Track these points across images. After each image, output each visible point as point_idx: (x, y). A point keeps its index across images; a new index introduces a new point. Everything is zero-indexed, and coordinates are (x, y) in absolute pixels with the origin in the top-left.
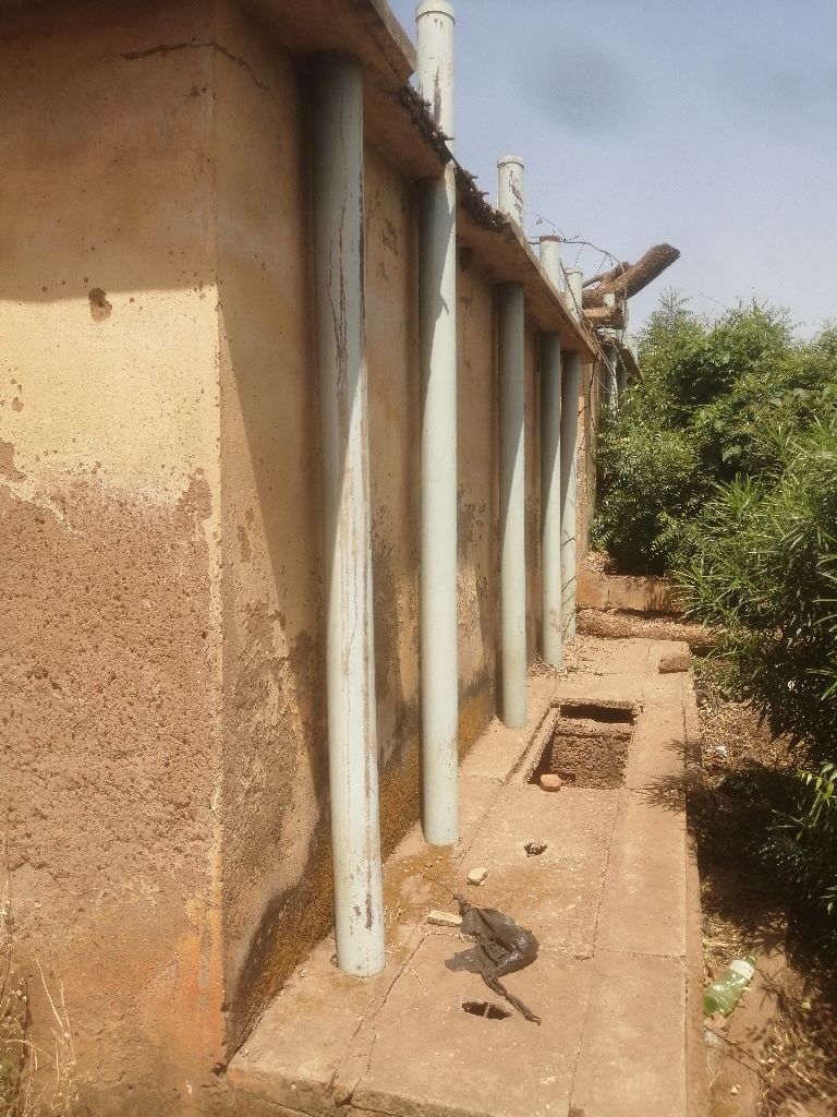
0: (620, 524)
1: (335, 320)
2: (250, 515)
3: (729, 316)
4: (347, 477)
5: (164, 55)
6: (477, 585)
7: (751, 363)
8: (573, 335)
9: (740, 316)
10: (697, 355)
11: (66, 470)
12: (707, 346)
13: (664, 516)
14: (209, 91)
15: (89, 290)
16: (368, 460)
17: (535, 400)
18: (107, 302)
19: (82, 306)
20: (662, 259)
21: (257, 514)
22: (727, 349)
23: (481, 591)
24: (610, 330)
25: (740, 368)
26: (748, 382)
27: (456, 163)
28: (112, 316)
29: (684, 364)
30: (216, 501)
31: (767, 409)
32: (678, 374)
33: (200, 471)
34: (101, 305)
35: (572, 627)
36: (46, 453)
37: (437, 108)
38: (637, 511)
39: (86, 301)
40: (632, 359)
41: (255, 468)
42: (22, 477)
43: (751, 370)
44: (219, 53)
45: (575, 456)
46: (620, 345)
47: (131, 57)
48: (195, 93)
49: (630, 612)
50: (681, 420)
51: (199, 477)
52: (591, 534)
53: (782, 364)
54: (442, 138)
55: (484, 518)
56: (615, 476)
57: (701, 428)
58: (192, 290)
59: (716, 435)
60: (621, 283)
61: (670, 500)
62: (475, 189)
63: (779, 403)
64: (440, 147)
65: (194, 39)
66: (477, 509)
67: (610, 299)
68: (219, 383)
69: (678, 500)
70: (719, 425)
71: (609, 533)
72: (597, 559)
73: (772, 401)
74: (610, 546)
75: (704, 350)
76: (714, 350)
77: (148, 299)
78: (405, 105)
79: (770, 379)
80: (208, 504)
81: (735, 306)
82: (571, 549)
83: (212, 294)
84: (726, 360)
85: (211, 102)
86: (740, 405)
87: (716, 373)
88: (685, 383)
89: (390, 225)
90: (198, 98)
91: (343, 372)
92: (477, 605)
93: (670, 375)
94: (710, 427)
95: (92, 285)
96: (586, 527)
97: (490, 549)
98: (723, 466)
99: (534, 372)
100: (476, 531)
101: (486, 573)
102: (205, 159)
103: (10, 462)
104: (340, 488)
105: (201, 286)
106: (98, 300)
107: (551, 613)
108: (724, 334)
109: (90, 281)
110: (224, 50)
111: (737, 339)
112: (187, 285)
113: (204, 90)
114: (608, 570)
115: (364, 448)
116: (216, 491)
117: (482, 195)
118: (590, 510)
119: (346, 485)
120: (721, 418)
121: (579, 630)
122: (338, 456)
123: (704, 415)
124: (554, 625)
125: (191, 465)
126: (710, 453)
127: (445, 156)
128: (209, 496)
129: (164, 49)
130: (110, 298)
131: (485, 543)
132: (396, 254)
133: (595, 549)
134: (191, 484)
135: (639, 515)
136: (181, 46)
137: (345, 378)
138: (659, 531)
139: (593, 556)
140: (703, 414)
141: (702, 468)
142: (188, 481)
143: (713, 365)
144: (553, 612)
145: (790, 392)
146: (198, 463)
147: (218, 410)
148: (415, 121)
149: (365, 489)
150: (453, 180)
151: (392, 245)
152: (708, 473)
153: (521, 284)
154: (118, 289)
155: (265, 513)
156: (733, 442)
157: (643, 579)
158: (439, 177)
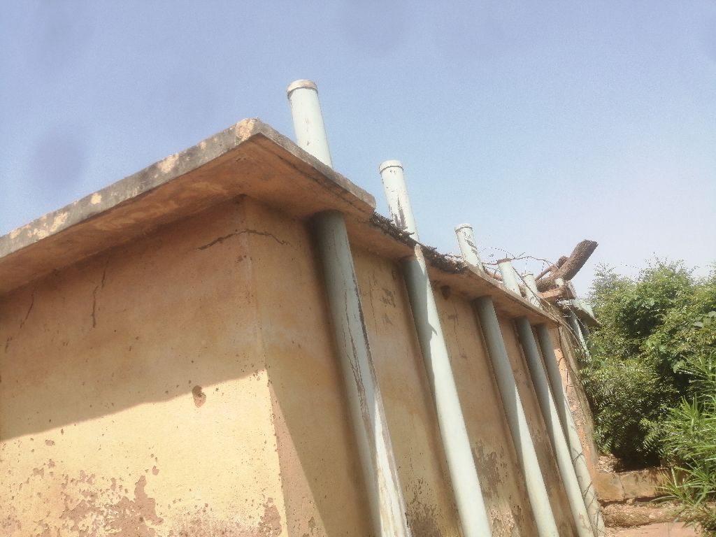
0: (615, 432)
1: (353, 367)
2: (312, 523)
3: (644, 275)
4: (380, 474)
5: (221, 243)
6: (513, 514)
7: (672, 301)
8: (537, 315)
9: (652, 273)
10: (631, 303)
11: (187, 511)
12: (636, 297)
13: (645, 422)
14: (248, 257)
15: (192, 387)
16: (393, 460)
17: (523, 363)
18: (203, 394)
19: (189, 398)
20: (586, 250)
21: (318, 521)
22: (651, 295)
23: (517, 518)
24: (565, 301)
25: (664, 306)
26: (673, 315)
27: (420, 244)
28: (207, 402)
29: (624, 311)
30: (283, 521)
31: (693, 331)
32: (623, 319)
33: (270, 500)
34: (200, 396)
35: (601, 523)
36: (174, 502)
37: (402, 217)
38: (624, 421)
39: (191, 395)
40: (588, 315)
41: (311, 486)
42: (161, 521)
43: (673, 306)
44: (252, 234)
45: (565, 395)
46: (575, 309)
47: (203, 248)
48: (240, 259)
49: (644, 500)
50: (635, 350)
51: (270, 505)
52: (595, 442)
53: (692, 297)
54: (407, 235)
55: (506, 460)
56: (600, 399)
57: (651, 353)
58: (252, 377)
59: (665, 356)
60: (564, 270)
61: (646, 409)
62: (438, 255)
63: (701, 325)
64: (406, 240)
65: (236, 231)
66: (498, 456)
67: (560, 282)
68: (275, 435)
69: (651, 407)
70: (663, 348)
71: (610, 441)
72: (607, 462)
73: (696, 324)
74: (613, 450)
75: (634, 300)
76: (641, 298)
77: (227, 387)
78: (376, 225)
79: (687, 309)
80: (278, 523)
81: (645, 267)
82: (582, 463)
83: (264, 376)
84: (652, 303)
85: (250, 262)
86: (673, 332)
87: (648, 314)
88: (630, 323)
89: (386, 291)
90: (242, 262)
91: (364, 402)
92: (517, 531)
93: (616, 321)
94: (657, 350)
95: (194, 384)
96: (591, 439)
97: (517, 482)
98: (676, 376)
99: (517, 345)
100: (502, 472)
101: (518, 502)
102: (250, 295)
103: (153, 512)
104: (377, 485)
105: (257, 372)
106: (197, 392)
107: (580, 518)
108: (645, 287)
109: (192, 382)
110: (254, 232)
111: (656, 288)
112: (248, 374)
113: (245, 257)
114: (617, 469)
115: (388, 451)
116: (282, 513)
117: (443, 256)
118: (590, 425)
119: (380, 481)
120: (662, 343)
121: (607, 524)
122: (370, 460)
123: (650, 343)
124: (585, 527)
125: (264, 496)
126: (664, 368)
127: (412, 244)
128: (278, 518)
129: (220, 240)
130: (204, 390)
131: (511, 479)
132: (395, 306)
133: (603, 454)
134: (266, 511)
135: (627, 424)
136: (229, 236)
137: (366, 404)
138: (646, 432)
139: (603, 461)
140: (648, 343)
141: (661, 381)
142: (264, 509)
143: (644, 308)
144: (581, 517)
145: (707, 316)
146: (268, 494)
147: (276, 453)
148: (386, 232)
149: (394, 481)
150: (422, 254)
151: (391, 302)
152: (668, 383)
153: (489, 297)
154: (208, 384)
155: (323, 517)
156: (678, 358)
157: (646, 471)
158: (412, 255)
